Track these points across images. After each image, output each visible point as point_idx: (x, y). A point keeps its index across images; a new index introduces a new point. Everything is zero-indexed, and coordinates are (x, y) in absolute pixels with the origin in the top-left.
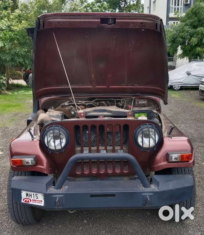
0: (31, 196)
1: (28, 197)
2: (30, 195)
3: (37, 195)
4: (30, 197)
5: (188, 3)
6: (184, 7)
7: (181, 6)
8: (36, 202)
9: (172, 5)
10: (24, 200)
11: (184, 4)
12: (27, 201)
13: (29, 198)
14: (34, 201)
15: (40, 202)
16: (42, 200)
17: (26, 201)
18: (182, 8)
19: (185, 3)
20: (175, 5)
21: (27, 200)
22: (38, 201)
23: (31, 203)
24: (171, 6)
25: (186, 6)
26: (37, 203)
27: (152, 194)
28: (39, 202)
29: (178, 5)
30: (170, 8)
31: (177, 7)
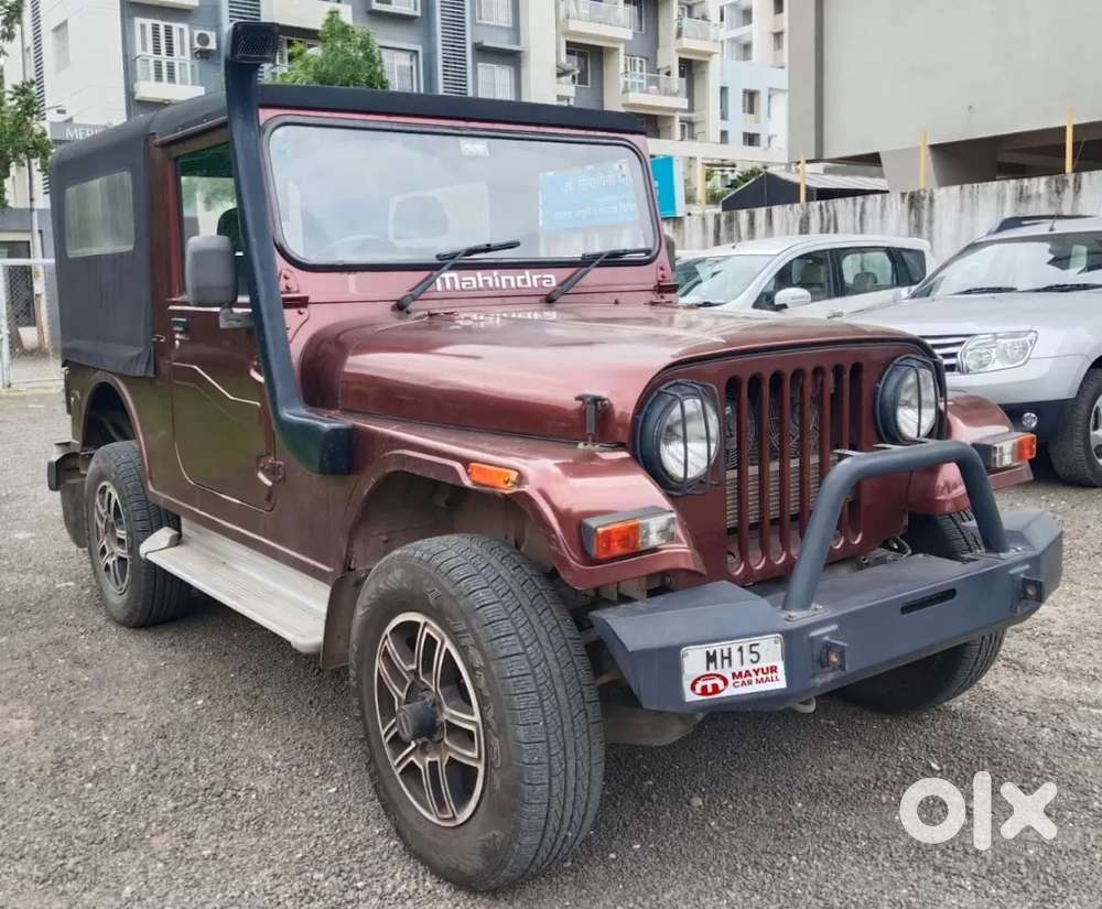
0: (729, 658)
1: (716, 667)
2: (723, 658)
3: (754, 649)
4: (723, 667)
5: (209, 47)
6: (196, 62)
7: (182, 57)
8: (750, 683)
9: (144, 48)
10: (693, 688)
11: (192, 49)
12: (710, 690)
13: (719, 671)
14: (740, 680)
15: (769, 675)
16: (774, 664)
17: (704, 691)
18: (185, 64)
19: (197, 46)
20: (157, 51)
21: (709, 683)
22: (757, 673)
23: (729, 691)
24: (139, 51)
25: (202, 58)
26: (754, 683)
27: (1027, 567)
28: (764, 677)
29: (170, 51)
30: (135, 60)
31: (163, 57)
